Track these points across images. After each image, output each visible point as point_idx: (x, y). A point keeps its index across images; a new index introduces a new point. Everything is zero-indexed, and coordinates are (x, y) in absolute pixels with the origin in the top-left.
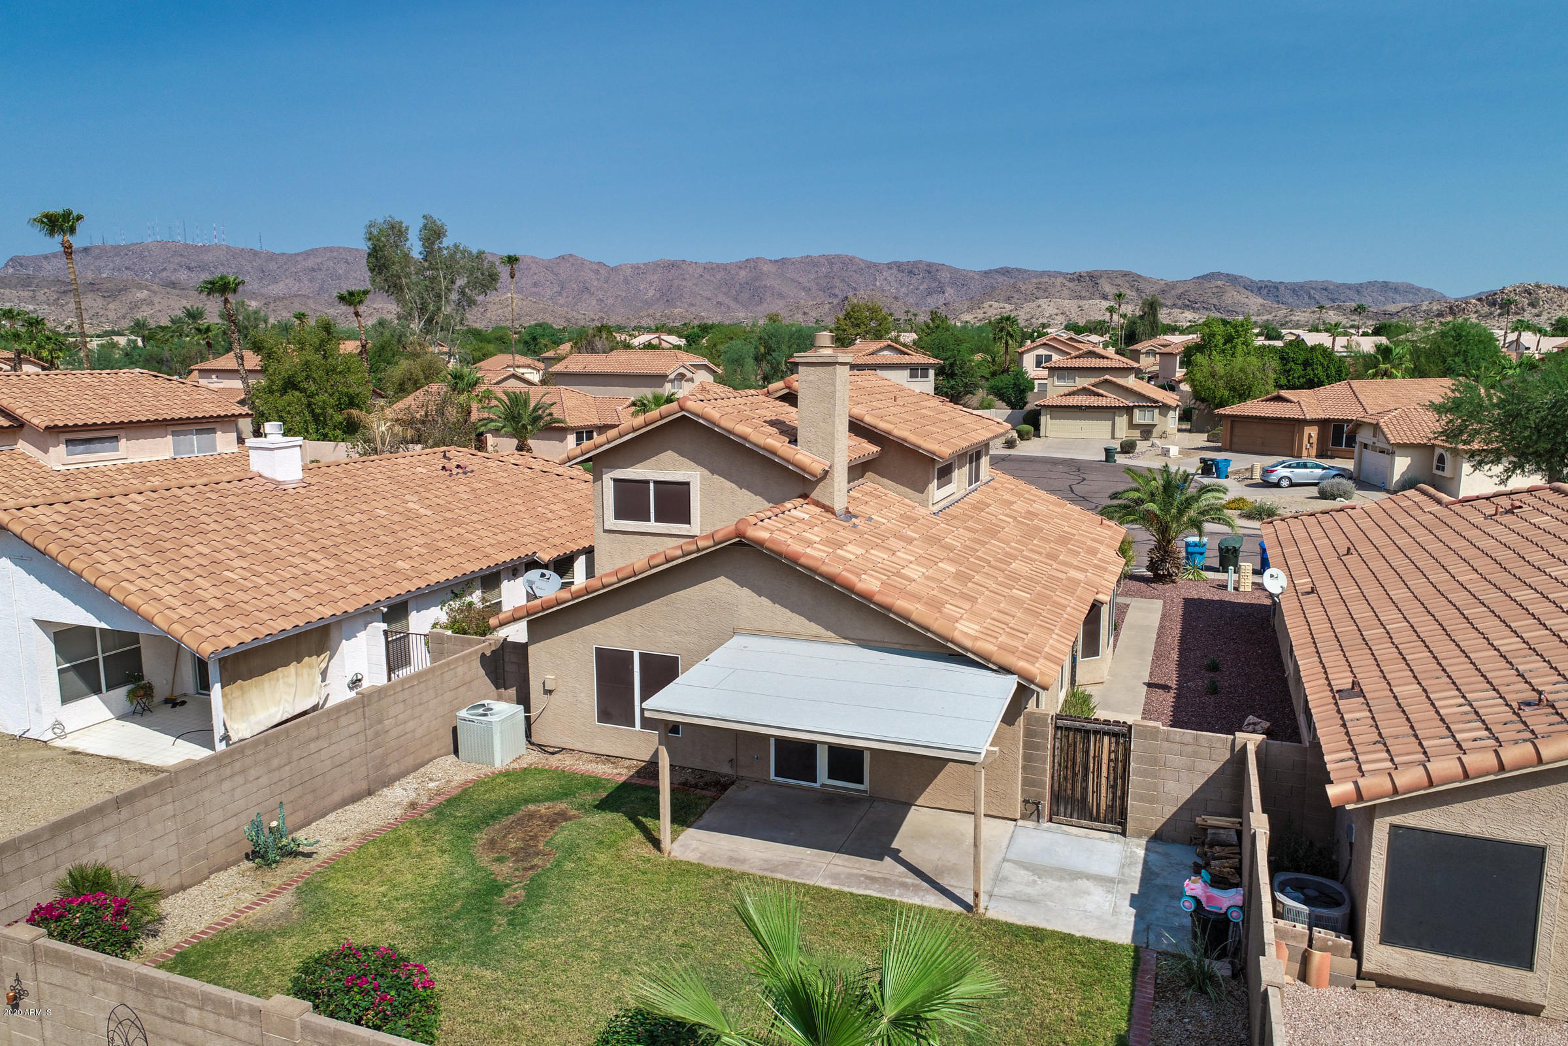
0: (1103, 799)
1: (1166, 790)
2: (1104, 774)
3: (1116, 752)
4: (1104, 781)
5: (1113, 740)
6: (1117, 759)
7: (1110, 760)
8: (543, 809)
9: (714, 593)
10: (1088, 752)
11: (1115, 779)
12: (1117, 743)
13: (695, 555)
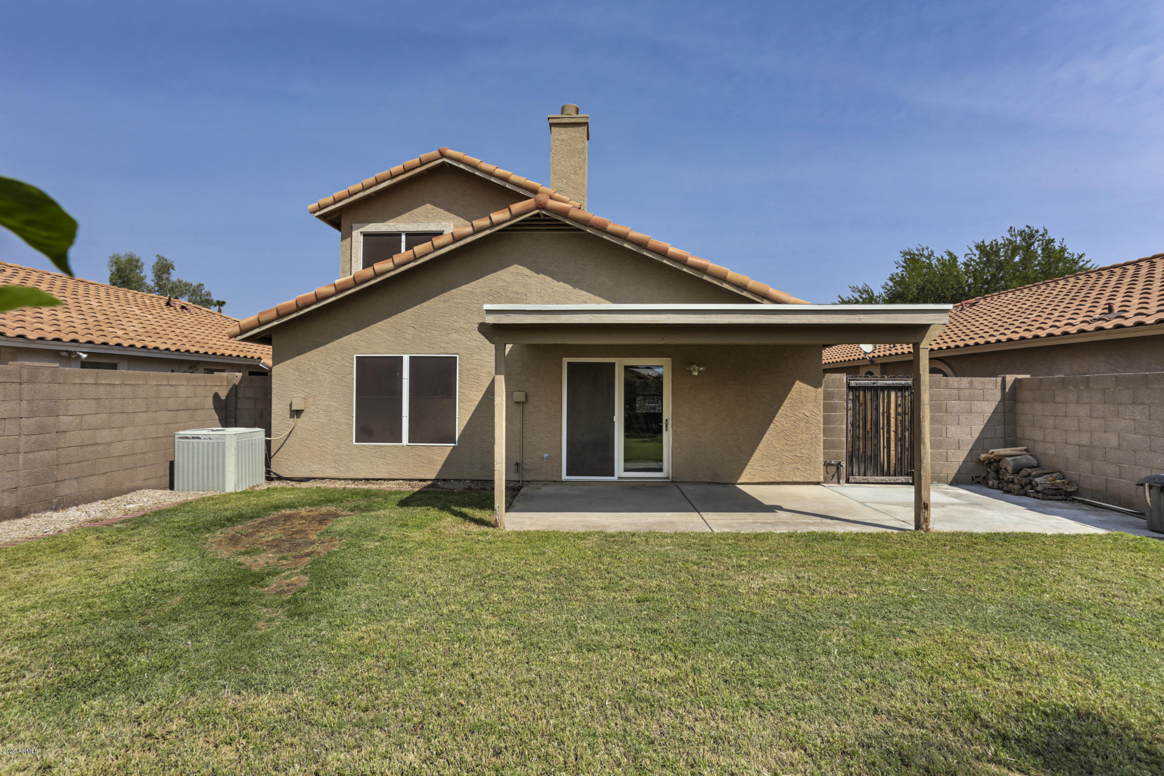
0: (893, 453)
1: (949, 435)
2: (893, 428)
3: (903, 405)
4: (893, 434)
5: (899, 394)
6: (904, 413)
7: (897, 414)
8: (303, 512)
9: (500, 283)
10: (877, 409)
11: (903, 432)
12: (903, 397)
13: (488, 232)
